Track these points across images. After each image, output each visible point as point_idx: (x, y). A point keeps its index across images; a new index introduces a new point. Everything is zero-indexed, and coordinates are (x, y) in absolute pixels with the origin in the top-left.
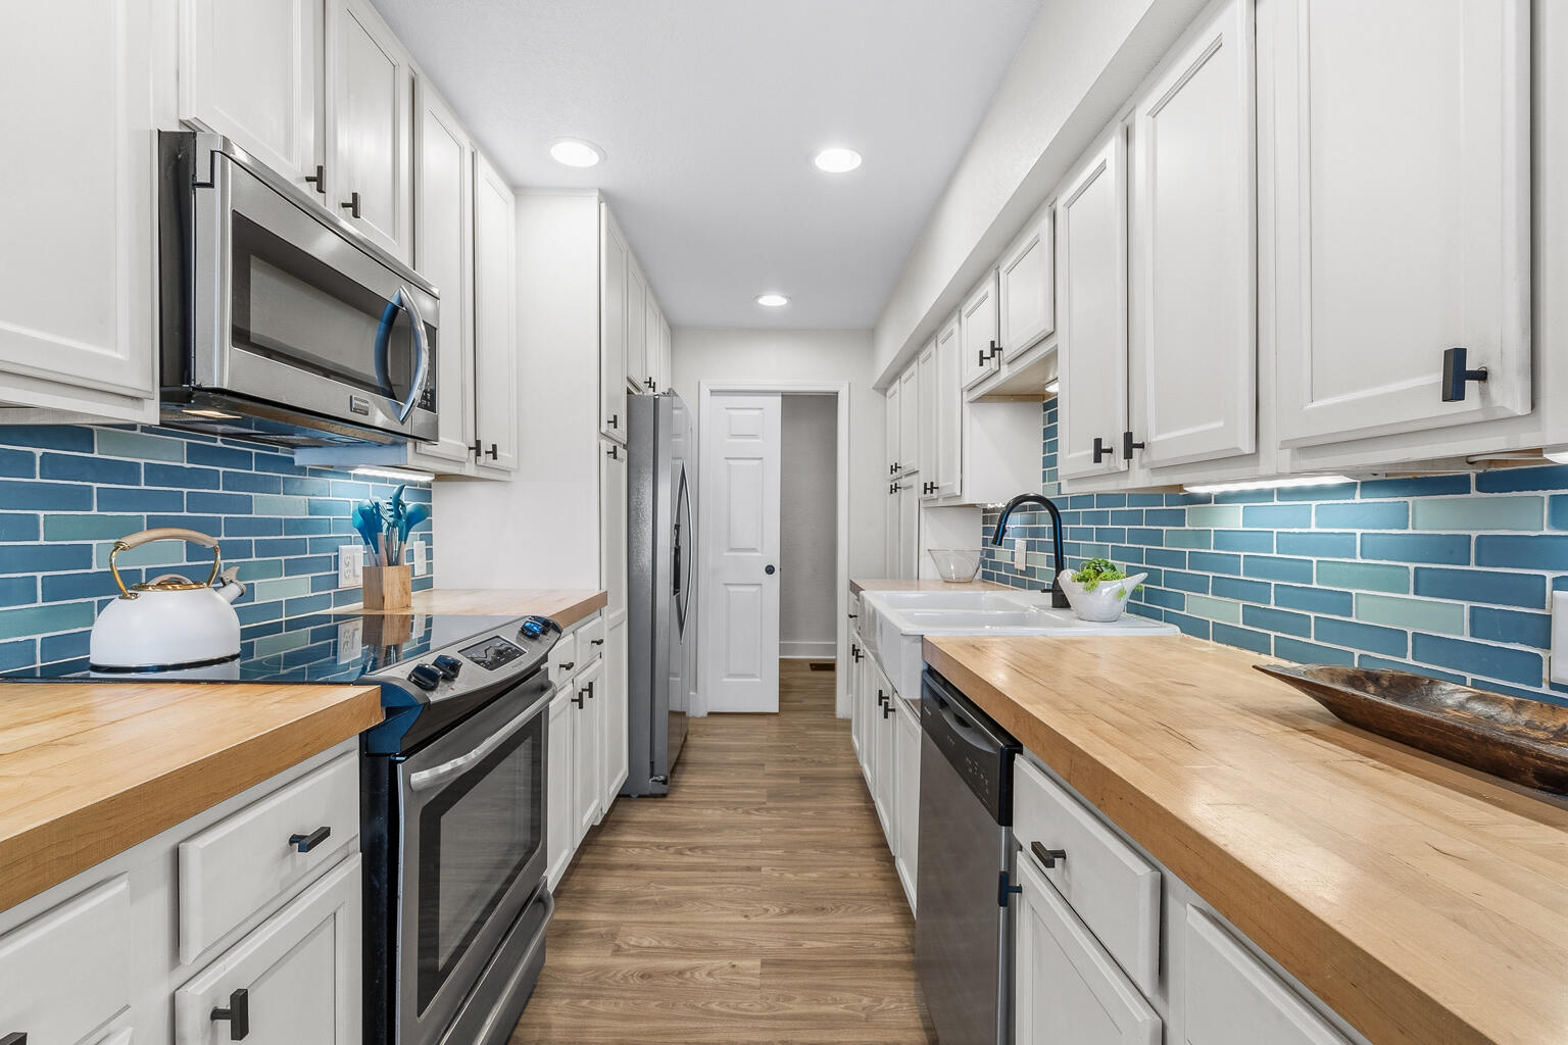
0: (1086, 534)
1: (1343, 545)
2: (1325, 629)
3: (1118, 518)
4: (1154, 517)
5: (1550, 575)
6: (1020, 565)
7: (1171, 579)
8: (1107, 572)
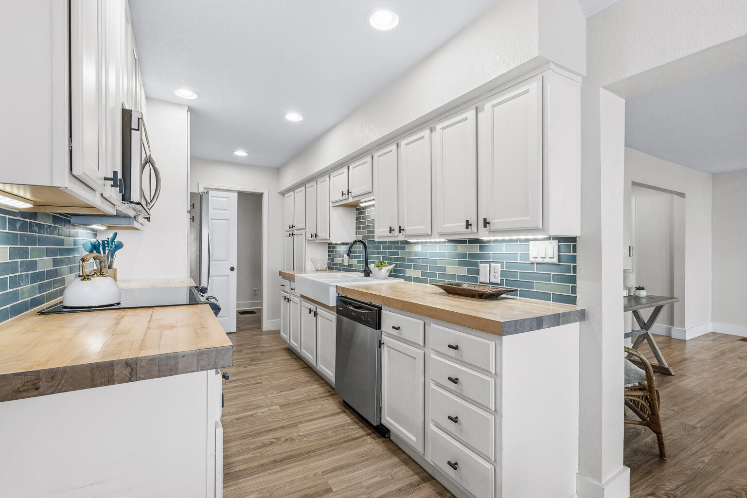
0: (373, 253)
1: (443, 255)
2: (441, 276)
3: (384, 248)
4: (396, 248)
5: (479, 261)
6: (346, 263)
7: (401, 266)
8: (384, 264)
